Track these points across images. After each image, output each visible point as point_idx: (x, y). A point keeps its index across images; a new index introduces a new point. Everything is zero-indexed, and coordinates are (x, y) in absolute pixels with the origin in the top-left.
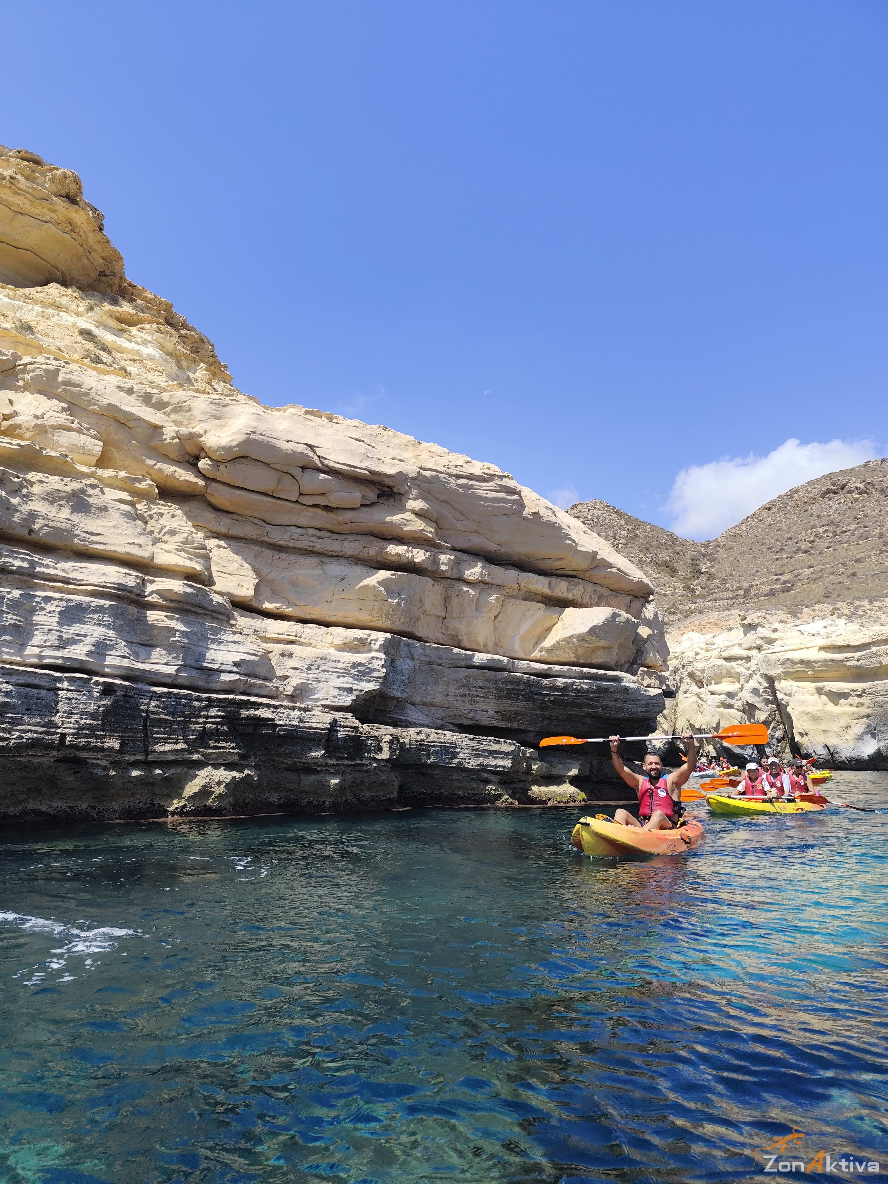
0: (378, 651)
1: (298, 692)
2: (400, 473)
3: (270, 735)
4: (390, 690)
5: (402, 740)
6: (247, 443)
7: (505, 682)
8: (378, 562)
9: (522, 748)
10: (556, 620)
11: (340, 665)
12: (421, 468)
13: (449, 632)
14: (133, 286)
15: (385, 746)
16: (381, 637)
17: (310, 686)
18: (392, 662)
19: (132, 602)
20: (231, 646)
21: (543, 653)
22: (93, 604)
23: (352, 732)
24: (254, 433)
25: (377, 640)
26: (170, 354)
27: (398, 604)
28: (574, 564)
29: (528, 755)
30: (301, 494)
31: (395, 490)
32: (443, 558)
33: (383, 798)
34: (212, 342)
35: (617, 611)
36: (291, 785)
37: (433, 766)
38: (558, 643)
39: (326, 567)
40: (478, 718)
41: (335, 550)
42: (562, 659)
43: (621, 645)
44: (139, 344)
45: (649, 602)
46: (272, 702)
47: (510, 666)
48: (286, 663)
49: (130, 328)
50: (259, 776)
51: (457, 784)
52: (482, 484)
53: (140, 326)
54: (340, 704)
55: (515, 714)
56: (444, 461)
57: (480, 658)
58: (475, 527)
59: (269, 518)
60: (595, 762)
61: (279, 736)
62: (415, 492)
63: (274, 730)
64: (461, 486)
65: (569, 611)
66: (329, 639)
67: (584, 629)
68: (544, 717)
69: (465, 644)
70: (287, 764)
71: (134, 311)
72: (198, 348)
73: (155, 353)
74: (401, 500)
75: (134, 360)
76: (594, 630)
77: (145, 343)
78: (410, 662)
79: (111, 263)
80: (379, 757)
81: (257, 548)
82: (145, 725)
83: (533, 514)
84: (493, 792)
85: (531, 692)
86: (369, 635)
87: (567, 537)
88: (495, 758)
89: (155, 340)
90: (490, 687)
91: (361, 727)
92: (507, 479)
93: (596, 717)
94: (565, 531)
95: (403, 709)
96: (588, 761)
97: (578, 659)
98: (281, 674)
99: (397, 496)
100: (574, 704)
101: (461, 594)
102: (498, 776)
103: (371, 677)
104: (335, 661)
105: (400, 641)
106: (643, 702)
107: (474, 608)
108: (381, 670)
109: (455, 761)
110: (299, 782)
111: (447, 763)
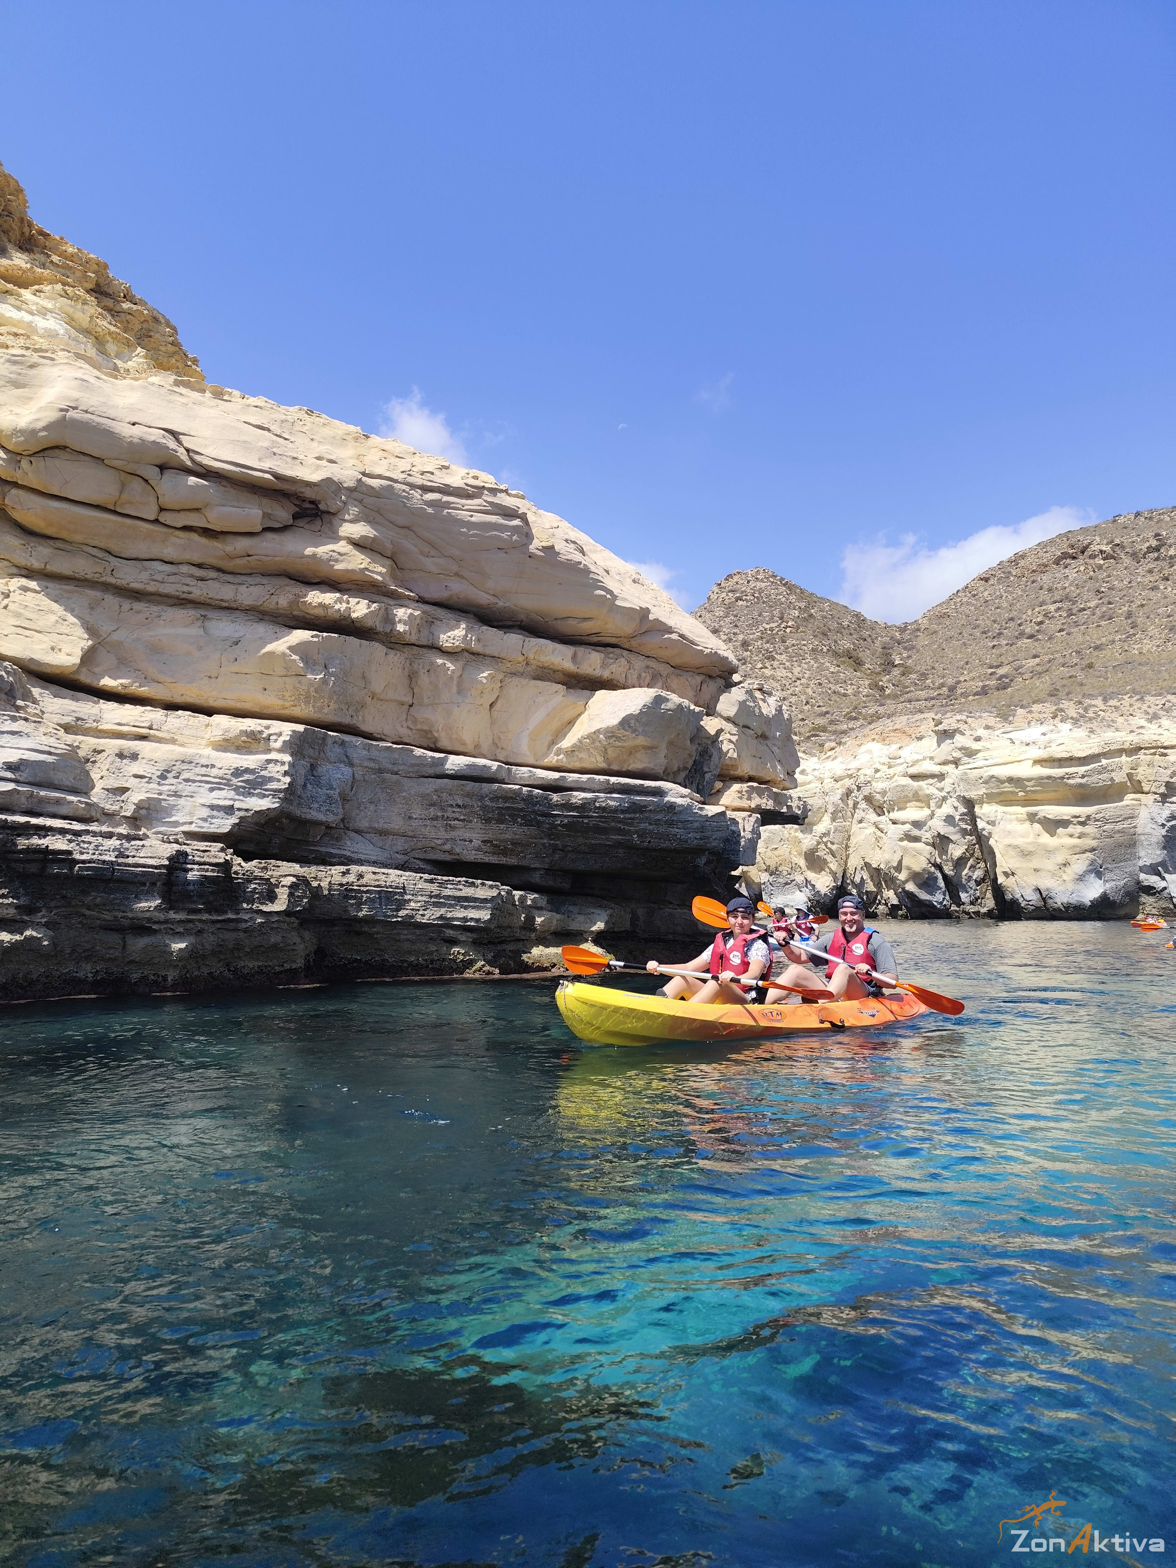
0: (280, 751)
1: (143, 812)
2: (328, 481)
3: (66, 877)
4: (305, 810)
5: (315, 884)
6: (63, 423)
7: (495, 798)
8: (295, 618)
9: (517, 894)
10: (582, 708)
11: (214, 772)
12: (364, 474)
13: (419, 727)
14: (46, 235)
15: (283, 894)
16: (287, 729)
17: (164, 804)
18: (313, 767)
20: (5, 739)
21: (561, 756)
23: (213, 871)
24: (75, 408)
25: (280, 734)
27: (324, 681)
28: (613, 627)
29: (529, 902)
30: (162, 509)
31: (322, 507)
32: (401, 613)
33: (278, 969)
35: (664, 693)
36: (112, 951)
37: (366, 920)
38: (580, 741)
39: (209, 625)
40: (458, 850)
41: (225, 598)
42: (587, 765)
43: (671, 744)
45: (730, 685)
46: (77, 826)
47: (503, 775)
48: (126, 768)
50: (51, 939)
51: (406, 946)
52: (464, 501)
54: (212, 830)
56: (404, 465)
57: (455, 763)
58: (455, 568)
59: (114, 547)
60: (641, 912)
62: (354, 510)
64: (431, 503)
65: (601, 694)
66: (207, 733)
67: (614, 721)
68: (555, 848)
69: (444, 743)
70: (105, 920)
71: (27, 265)
72: (150, 330)
73: (57, 327)
74: (331, 523)
75: (17, 334)
76: (626, 722)
77: (42, 312)
78: (347, 770)
80: (268, 908)
81: (96, 594)
83: (545, 549)
84: (461, 957)
85: (534, 812)
86: (267, 728)
87: (597, 584)
88: (466, 908)
90: (473, 806)
91: (239, 864)
92: (503, 495)
93: (630, 847)
94: (596, 577)
95: (338, 839)
96: (629, 910)
97: (609, 765)
98: (116, 785)
99: (326, 517)
100: (598, 830)
101: (432, 669)
102: (469, 934)
103: (266, 790)
104: (207, 766)
105: (325, 738)
106: (696, 825)
107: (454, 689)
108: (282, 779)
109: (402, 913)
110: (124, 946)
111: (389, 917)
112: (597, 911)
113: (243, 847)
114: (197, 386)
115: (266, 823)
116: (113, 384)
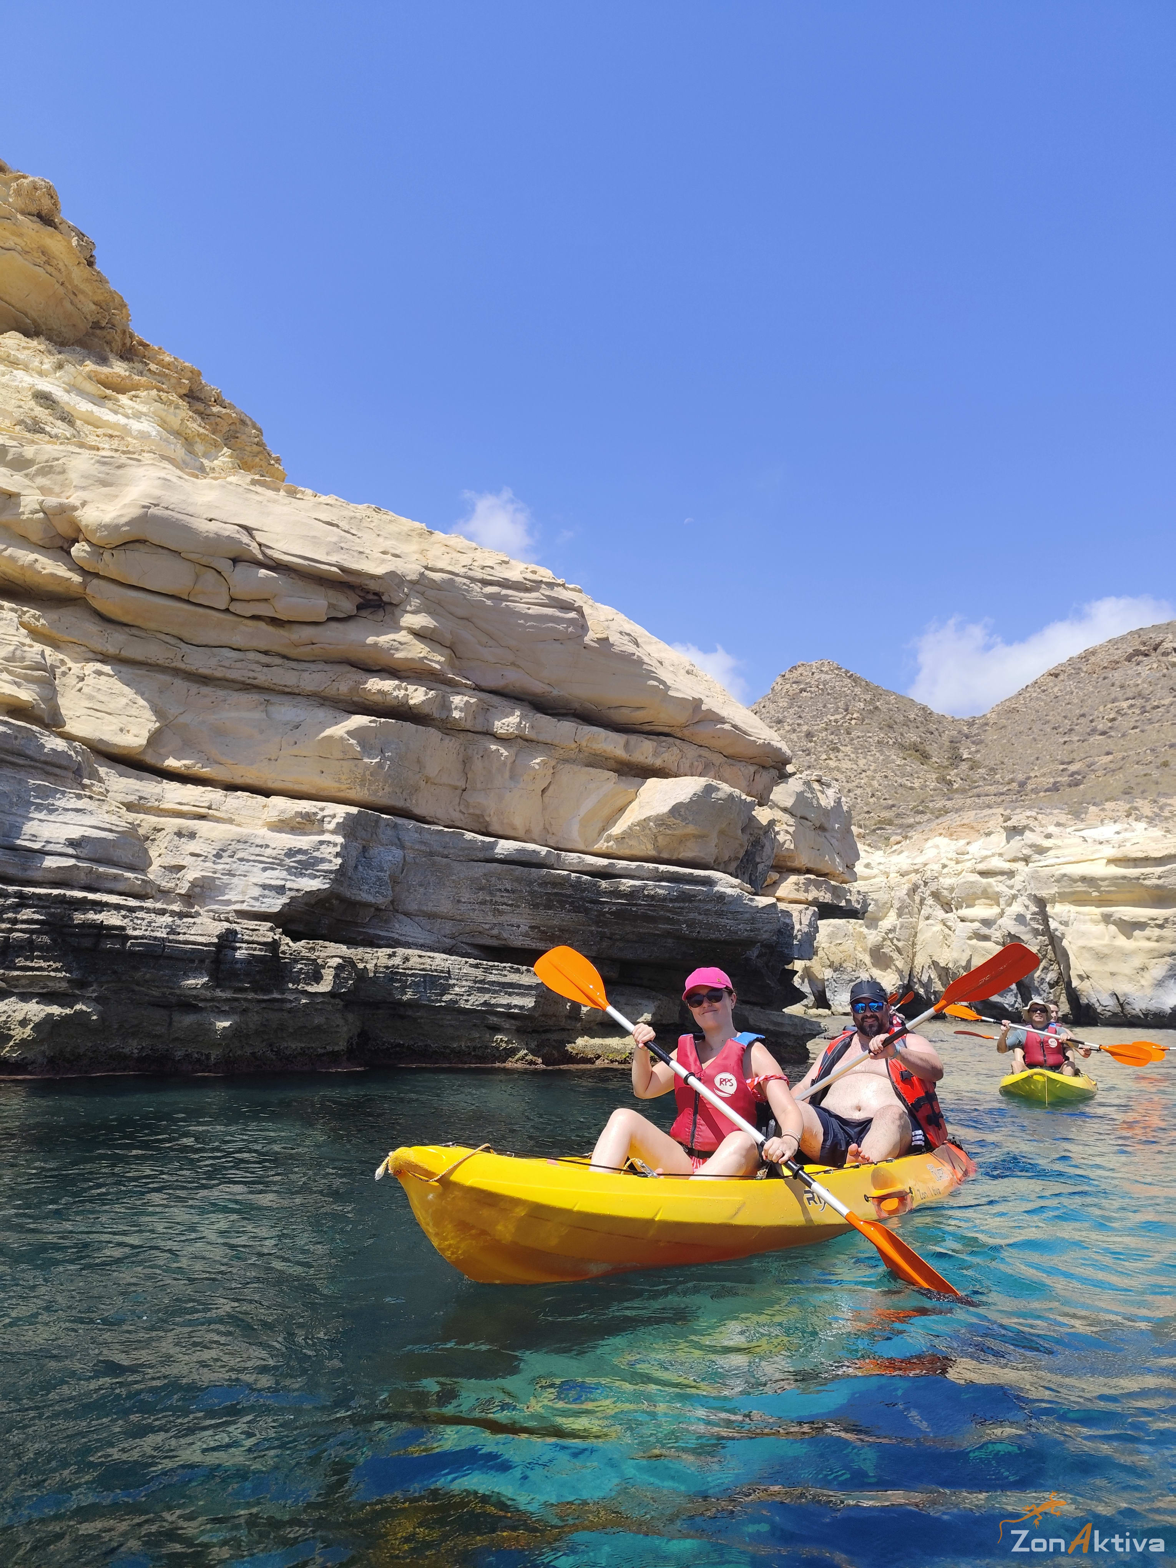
0: (333, 832)
1: (197, 890)
2: (392, 574)
3: (118, 952)
4: (355, 891)
5: (361, 966)
6: (144, 519)
7: (544, 884)
8: (354, 703)
10: (633, 795)
11: (268, 851)
12: (427, 568)
13: (471, 811)
14: (145, 346)
15: (328, 975)
16: (341, 811)
17: (217, 882)
18: (365, 849)
20: (69, 816)
23: (260, 950)
24: (156, 505)
25: (334, 816)
26: (177, 434)
27: (380, 765)
28: (664, 717)
30: (233, 600)
31: (385, 598)
32: (458, 700)
33: (320, 1051)
34: (259, 425)
35: (715, 783)
36: (158, 1028)
37: (410, 1004)
38: (630, 828)
39: (272, 709)
40: (505, 935)
41: (288, 684)
42: (637, 852)
43: (722, 833)
44: (128, 417)
45: (784, 777)
46: (132, 902)
48: (184, 846)
49: (120, 396)
50: (100, 1014)
51: (449, 1032)
52: (522, 595)
53: (133, 393)
55: (561, 930)
56: (465, 560)
57: (505, 847)
58: (511, 658)
59: (186, 634)
61: (132, 954)
62: (415, 602)
63: (124, 944)
64: (489, 596)
65: (652, 782)
66: (264, 814)
67: (664, 809)
68: (603, 936)
69: (495, 828)
70: (153, 996)
71: (127, 373)
72: (237, 432)
73: (150, 429)
74: (393, 614)
75: (111, 436)
76: (677, 810)
77: (138, 416)
78: (398, 853)
79: (108, 310)
80: (313, 989)
81: (166, 678)
83: (599, 640)
84: (504, 1045)
85: (582, 898)
86: (322, 809)
87: (650, 675)
88: (510, 994)
89: (153, 413)
90: (521, 891)
91: (287, 944)
92: (560, 589)
93: (679, 938)
94: (649, 668)
95: (387, 921)
96: (678, 1002)
97: (660, 852)
98: (173, 863)
99: (388, 608)
100: (646, 918)
101: (486, 754)
102: (513, 1022)
103: (318, 871)
104: (261, 846)
105: (378, 820)
106: (747, 916)
107: (507, 774)
108: (334, 860)
109: (446, 998)
110: (170, 1024)
111: (433, 1001)
112: (645, 1002)
113: (293, 927)
114: (272, 485)
115: (317, 903)
116: (193, 483)
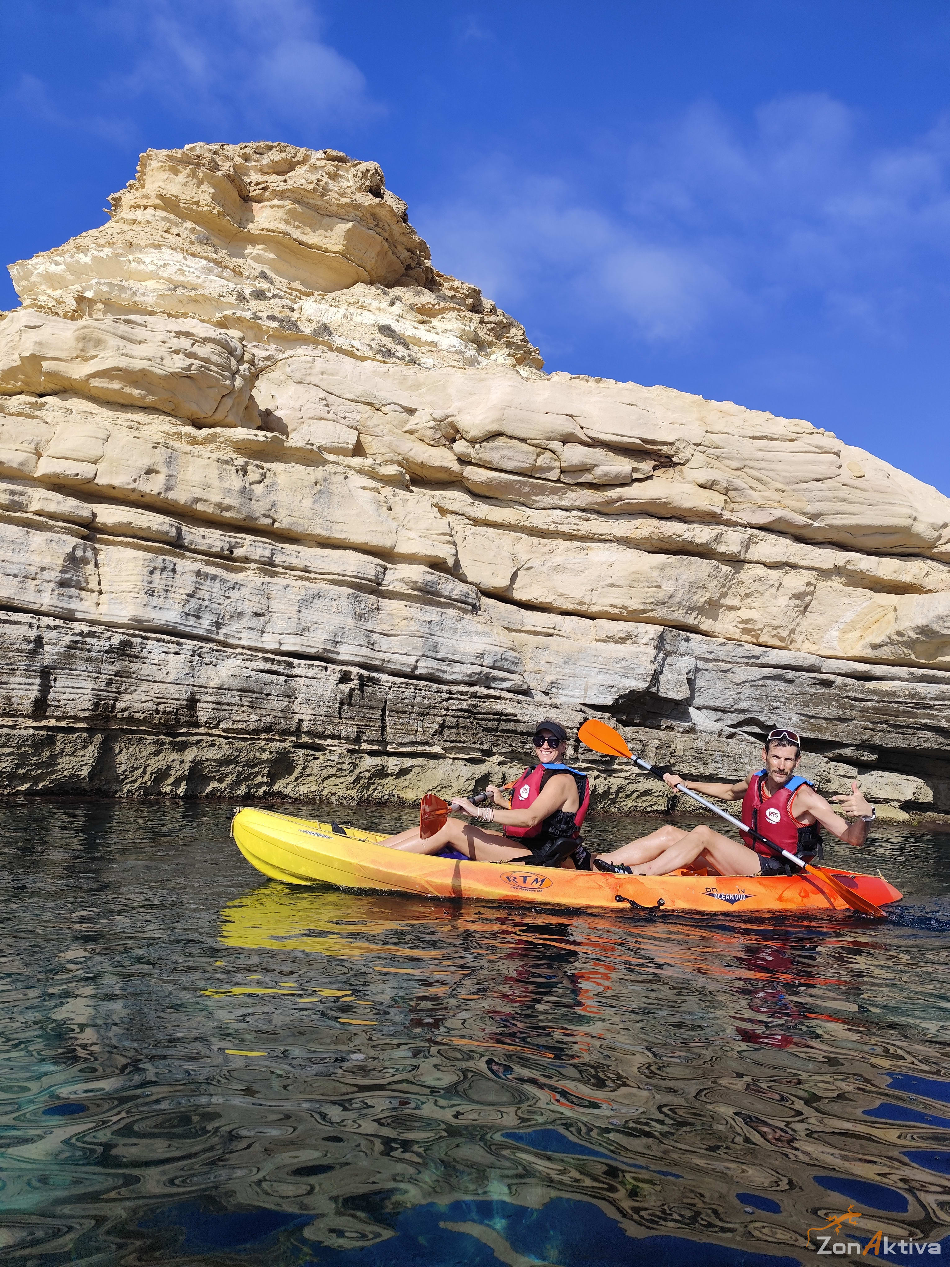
0: (646, 645)
2: (680, 439)
4: (663, 690)
5: (673, 747)
6: (502, 418)
7: (813, 685)
8: (654, 545)
11: (601, 660)
12: (707, 432)
13: (745, 626)
16: (652, 630)
17: (567, 682)
18: (668, 658)
19: (373, 592)
20: (474, 638)
21: (868, 650)
22: (333, 592)
24: (509, 407)
25: (646, 634)
26: (472, 341)
27: (676, 592)
28: (915, 539)
30: (562, 472)
31: (675, 459)
32: (734, 537)
38: (888, 637)
39: (591, 552)
41: (603, 532)
42: (895, 658)
44: (440, 335)
47: (818, 666)
48: (541, 657)
49: (432, 320)
52: (787, 445)
53: (441, 316)
54: (601, 703)
55: (828, 723)
61: (523, 733)
63: (517, 726)
64: (759, 449)
65: (908, 597)
66: (593, 632)
69: (765, 639)
71: (433, 300)
74: (681, 471)
76: (936, 622)
78: (692, 661)
81: (517, 535)
82: (383, 716)
83: (857, 478)
86: (638, 629)
89: (456, 329)
90: (793, 691)
92: (820, 437)
97: (917, 658)
98: (537, 669)
99: (677, 467)
100: (907, 714)
103: (637, 674)
104: (595, 656)
105: (676, 635)
107: (775, 595)
108: (649, 666)
113: (621, 717)
115: (638, 699)
